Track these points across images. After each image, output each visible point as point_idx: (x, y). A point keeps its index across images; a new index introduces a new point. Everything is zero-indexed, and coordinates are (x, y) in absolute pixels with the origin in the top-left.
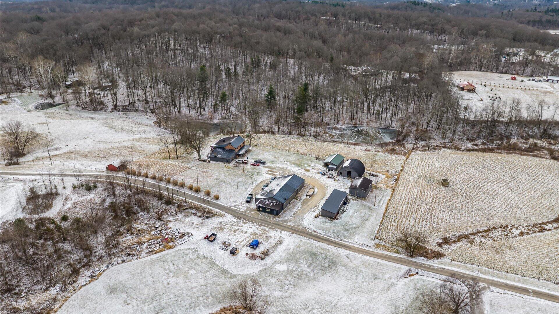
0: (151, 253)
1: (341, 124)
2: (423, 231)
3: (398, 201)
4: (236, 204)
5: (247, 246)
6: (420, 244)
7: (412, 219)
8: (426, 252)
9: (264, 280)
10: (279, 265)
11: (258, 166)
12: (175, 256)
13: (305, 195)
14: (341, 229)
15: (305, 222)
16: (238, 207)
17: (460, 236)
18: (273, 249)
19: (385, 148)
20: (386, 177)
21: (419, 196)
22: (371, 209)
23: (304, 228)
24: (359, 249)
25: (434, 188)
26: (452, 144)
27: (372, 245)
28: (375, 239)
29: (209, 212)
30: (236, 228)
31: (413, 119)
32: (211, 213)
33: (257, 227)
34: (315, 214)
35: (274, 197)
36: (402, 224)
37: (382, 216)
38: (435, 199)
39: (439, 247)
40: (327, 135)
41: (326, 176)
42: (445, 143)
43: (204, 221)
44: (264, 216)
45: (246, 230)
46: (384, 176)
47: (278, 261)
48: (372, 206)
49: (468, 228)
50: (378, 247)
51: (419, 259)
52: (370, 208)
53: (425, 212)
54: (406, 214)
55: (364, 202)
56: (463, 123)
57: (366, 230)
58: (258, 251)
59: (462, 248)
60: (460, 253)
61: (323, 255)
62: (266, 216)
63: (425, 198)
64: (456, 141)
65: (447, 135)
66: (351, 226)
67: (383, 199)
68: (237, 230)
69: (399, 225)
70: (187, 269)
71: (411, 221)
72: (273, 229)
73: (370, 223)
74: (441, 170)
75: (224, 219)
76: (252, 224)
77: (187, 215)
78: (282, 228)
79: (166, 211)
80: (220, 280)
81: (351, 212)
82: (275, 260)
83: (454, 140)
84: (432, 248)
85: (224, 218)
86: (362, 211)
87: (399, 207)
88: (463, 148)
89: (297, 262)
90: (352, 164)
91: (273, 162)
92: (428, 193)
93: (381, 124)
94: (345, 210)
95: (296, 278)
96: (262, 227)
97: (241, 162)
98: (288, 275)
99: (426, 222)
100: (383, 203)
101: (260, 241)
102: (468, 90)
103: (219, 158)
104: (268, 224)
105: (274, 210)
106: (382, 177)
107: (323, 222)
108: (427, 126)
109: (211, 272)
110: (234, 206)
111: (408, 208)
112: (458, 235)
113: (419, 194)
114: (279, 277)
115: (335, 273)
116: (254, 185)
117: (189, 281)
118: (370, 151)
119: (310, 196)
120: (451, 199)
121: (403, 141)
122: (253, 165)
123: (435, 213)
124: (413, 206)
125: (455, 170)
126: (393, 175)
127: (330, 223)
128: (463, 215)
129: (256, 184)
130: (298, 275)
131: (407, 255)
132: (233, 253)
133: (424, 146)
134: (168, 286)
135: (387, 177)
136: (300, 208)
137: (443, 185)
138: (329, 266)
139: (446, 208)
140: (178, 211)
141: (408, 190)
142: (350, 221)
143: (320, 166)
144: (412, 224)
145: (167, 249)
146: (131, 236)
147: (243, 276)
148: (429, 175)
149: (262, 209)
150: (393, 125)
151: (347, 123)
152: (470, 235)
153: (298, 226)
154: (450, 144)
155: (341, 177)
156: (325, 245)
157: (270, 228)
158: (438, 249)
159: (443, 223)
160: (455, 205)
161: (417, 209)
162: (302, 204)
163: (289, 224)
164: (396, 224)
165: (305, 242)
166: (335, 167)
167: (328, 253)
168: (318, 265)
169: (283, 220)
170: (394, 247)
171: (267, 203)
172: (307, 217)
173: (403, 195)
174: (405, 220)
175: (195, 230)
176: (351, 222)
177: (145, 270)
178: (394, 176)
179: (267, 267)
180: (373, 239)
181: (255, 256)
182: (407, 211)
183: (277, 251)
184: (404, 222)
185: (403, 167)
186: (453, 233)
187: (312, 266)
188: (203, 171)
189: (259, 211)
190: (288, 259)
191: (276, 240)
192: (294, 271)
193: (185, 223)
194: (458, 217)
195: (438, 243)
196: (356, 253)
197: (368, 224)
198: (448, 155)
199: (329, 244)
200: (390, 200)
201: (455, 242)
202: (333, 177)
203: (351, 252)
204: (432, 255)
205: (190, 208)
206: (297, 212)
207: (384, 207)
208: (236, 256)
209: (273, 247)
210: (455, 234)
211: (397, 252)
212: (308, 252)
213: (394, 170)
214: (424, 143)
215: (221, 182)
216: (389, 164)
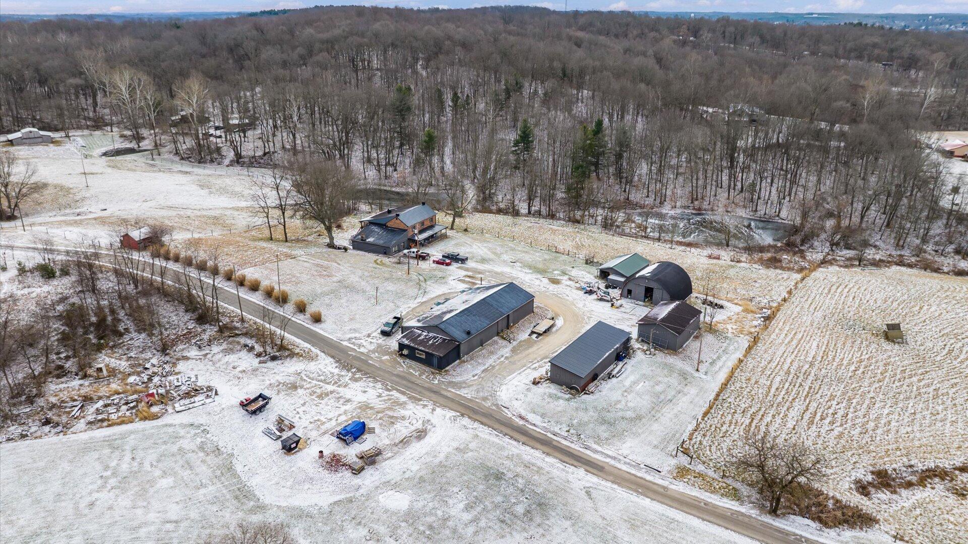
0: (100, 424)
1: (667, 208)
2: (819, 446)
3: (762, 365)
4: (357, 335)
5: (332, 434)
6: (802, 479)
7: (793, 413)
8: (819, 504)
9: (332, 530)
10: (390, 492)
11: (448, 264)
12: (148, 437)
13: (529, 331)
14: (592, 417)
15: (504, 392)
16: (357, 342)
17: (928, 470)
18: (396, 449)
19: (756, 256)
20: (743, 311)
21: (820, 359)
22: (686, 379)
23: (497, 405)
24: (627, 476)
25: (862, 342)
26: (918, 259)
27: (665, 469)
28: (680, 454)
29: (282, 348)
30: (330, 388)
31: (830, 205)
32: (288, 350)
33: (380, 391)
34: (536, 375)
35: (442, 326)
36: (764, 424)
37: (712, 397)
38: (861, 370)
39: (862, 494)
40: (633, 225)
41: (594, 296)
42: (901, 256)
43: (263, 365)
44: (410, 367)
45: (348, 397)
46: (738, 309)
47: (393, 482)
48: (689, 369)
49: (953, 451)
50: (682, 476)
51: (794, 522)
52: (684, 375)
53: (832, 398)
54: (780, 399)
55: (671, 360)
56: (948, 219)
57: (658, 429)
58: (351, 452)
59: (930, 506)
60: (926, 520)
61: (520, 480)
62: (414, 369)
63: (835, 364)
64: (930, 254)
65: (908, 240)
66: (620, 414)
67: (724, 358)
68: (327, 395)
69: (754, 425)
70: (158, 473)
71: (790, 416)
72: (416, 400)
73: (675, 411)
74: (885, 305)
75: (312, 366)
76: (372, 385)
77: (231, 349)
78: (441, 400)
79: (188, 337)
80: (220, 513)
81: (632, 378)
82: (388, 478)
83: (925, 252)
84: (838, 496)
85: (313, 364)
86: (660, 379)
87: (763, 381)
88: (946, 269)
89: (441, 493)
90: (660, 272)
91: (483, 260)
92: (847, 354)
93: (756, 211)
94: (614, 373)
95: (421, 537)
96: (394, 393)
97: (414, 255)
98: (403, 524)
99: (832, 423)
100: (721, 368)
101: (370, 424)
102: (962, 157)
103: (370, 244)
104: (408, 388)
105: (432, 355)
106: (733, 309)
107: (550, 396)
108: (862, 217)
109: (211, 488)
110: (350, 339)
111: (787, 385)
112: (920, 467)
113: (821, 354)
114: (376, 527)
115: (537, 536)
116: (419, 300)
117: (145, 504)
118: (719, 259)
119: (539, 335)
120: (908, 373)
121: (802, 245)
122: (438, 262)
123: (858, 403)
124: (799, 381)
125: (921, 308)
126: (762, 309)
127: (568, 400)
128: (939, 417)
129: (424, 300)
130: (431, 527)
131: (762, 508)
132: (290, 447)
133: (850, 259)
134: (87, 511)
135: (746, 311)
136: (507, 358)
137: (887, 338)
138: (528, 512)
139: (891, 394)
140: (215, 339)
141: (795, 342)
142: (619, 401)
143: (589, 276)
144: (790, 425)
145: (141, 419)
146: (81, 382)
147: (284, 511)
148: (852, 313)
149: (407, 352)
150: (784, 214)
151: (682, 207)
152: (957, 472)
153: (485, 399)
154: (913, 259)
155: (628, 300)
156: (537, 454)
157: (410, 398)
158: (855, 499)
159: (879, 431)
160: (918, 389)
161: (810, 388)
162: (514, 351)
163: (463, 392)
164: (748, 421)
165: (485, 442)
166: (623, 280)
167: (536, 477)
168: (497, 506)
169: (450, 383)
170: (730, 481)
171: (422, 337)
172: (515, 382)
173: (779, 353)
174: (772, 412)
175: (231, 383)
176: (623, 403)
177: (59, 462)
178: (764, 310)
179: (358, 494)
180: (674, 453)
181: (338, 461)
182: (783, 392)
183: (402, 457)
184: (768, 419)
185: (790, 292)
186: (905, 459)
187: (479, 509)
188: (318, 265)
189: (402, 355)
190: (422, 480)
191: (413, 428)
192: (425, 515)
193: (217, 365)
194: (924, 418)
195: (858, 482)
196: (615, 486)
197: (667, 415)
198: (905, 277)
199: (548, 454)
200: (741, 361)
201: (909, 485)
202: (608, 298)
203: (603, 483)
204: (835, 517)
205: (245, 334)
206: (494, 367)
207: (722, 377)
208: (293, 457)
209: (396, 445)
210: (912, 463)
211: (735, 495)
212: (483, 467)
213: (767, 297)
214: (850, 253)
215: (346, 287)
216: (757, 285)
